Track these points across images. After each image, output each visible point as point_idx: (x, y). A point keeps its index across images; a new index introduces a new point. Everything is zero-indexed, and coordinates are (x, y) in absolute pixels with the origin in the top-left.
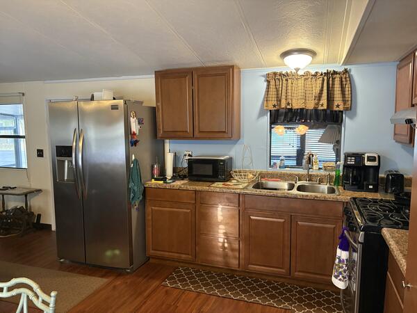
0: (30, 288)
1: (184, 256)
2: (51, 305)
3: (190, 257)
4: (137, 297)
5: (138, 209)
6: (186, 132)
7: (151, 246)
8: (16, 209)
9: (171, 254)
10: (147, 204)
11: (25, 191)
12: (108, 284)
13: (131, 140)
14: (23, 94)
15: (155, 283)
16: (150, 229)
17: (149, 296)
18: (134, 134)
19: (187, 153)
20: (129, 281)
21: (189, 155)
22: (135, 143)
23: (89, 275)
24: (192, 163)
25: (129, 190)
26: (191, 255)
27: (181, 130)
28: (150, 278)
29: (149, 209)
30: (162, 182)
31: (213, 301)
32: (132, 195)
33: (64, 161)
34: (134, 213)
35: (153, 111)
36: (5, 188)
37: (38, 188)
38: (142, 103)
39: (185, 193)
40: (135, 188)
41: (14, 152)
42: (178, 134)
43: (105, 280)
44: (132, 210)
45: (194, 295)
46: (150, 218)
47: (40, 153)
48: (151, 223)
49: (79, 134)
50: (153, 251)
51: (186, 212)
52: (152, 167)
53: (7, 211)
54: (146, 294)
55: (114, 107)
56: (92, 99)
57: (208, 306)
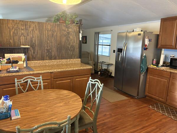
0: (98, 82)
1: (161, 99)
2: (102, 87)
3: (164, 100)
4: (136, 107)
5: (144, 76)
6: (172, 45)
7: (147, 91)
8: (105, 69)
9: (155, 97)
10: (148, 74)
11: (108, 64)
12: (128, 100)
13: (145, 48)
14: (112, 30)
15: (146, 105)
16: (148, 84)
17: (141, 108)
18: (146, 45)
19: (172, 56)
20: (135, 101)
21: (173, 57)
22: (146, 49)
23: (122, 95)
24: (173, 60)
25: (141, 67)
26: (165, 99)
27: (169, 44)
28: (144, 103)
29: (148, 77)
30: (156, 66)
31: (169, 119)
32: (142, 69)
33: (120, 54)
34: (142, 77)
35: (158, 36)
36: (103, 62)
37: (112, 63)
38: (152, 32)
39: (166, 72)
40: (143, 67)
41: (108, 52)
42: (168, 46)
43: (127, 98)
44: (141, 75)
45: (161, 114)
46: (148, 80)
47: (114, 51)
48: (148, 82)
49: (126, 44)
50: (148, 94)
51: (165, 81)
52: (153, 60)
53: (102, 69)
54: (140, 107)
55: (139, 34)
56: (133, 31)
57: (166, 120)
